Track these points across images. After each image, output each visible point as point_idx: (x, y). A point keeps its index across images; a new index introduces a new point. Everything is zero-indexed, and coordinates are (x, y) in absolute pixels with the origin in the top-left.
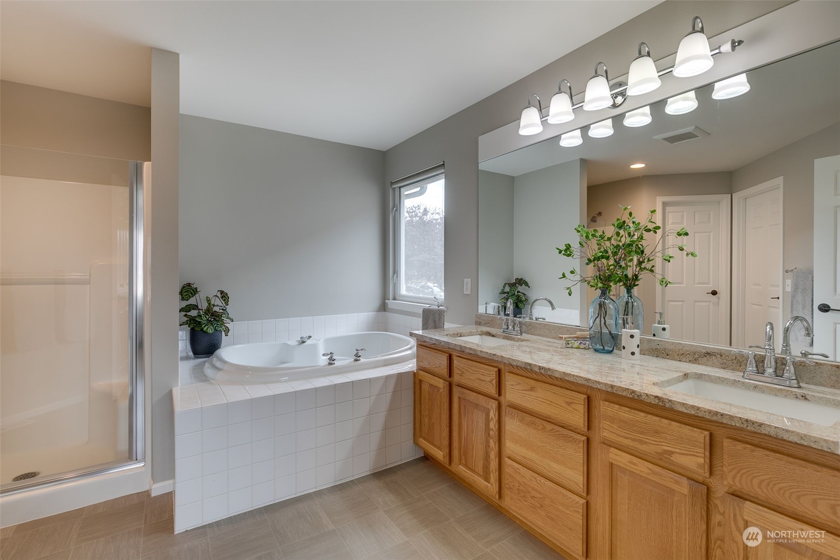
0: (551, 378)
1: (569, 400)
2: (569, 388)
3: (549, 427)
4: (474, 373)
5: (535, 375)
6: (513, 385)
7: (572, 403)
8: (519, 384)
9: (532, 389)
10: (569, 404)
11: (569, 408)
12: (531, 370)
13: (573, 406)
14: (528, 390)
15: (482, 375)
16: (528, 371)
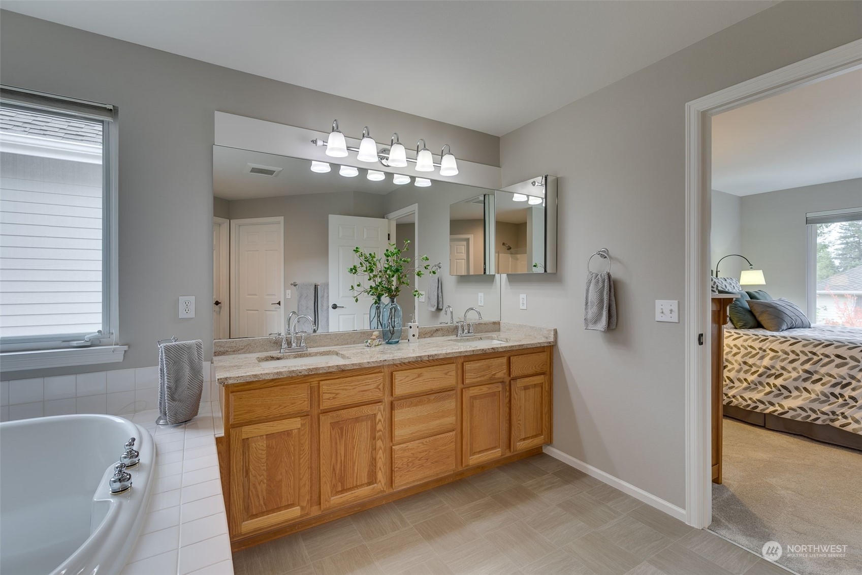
0: (430, 362)
1: (446, 371)
2: (441, 363)
3: (432, 397)
4: (355, 388)
5: (416, 365)
6: (401, 380)
7: (448, 372)
8: (407, 376)
9: (419, 376)
10: (446, 374)
11: (446, 376)
12: (421, 361)
13: (449, 374)
14: (416, 378)
15: (366, 385)
16: (411, 364)
